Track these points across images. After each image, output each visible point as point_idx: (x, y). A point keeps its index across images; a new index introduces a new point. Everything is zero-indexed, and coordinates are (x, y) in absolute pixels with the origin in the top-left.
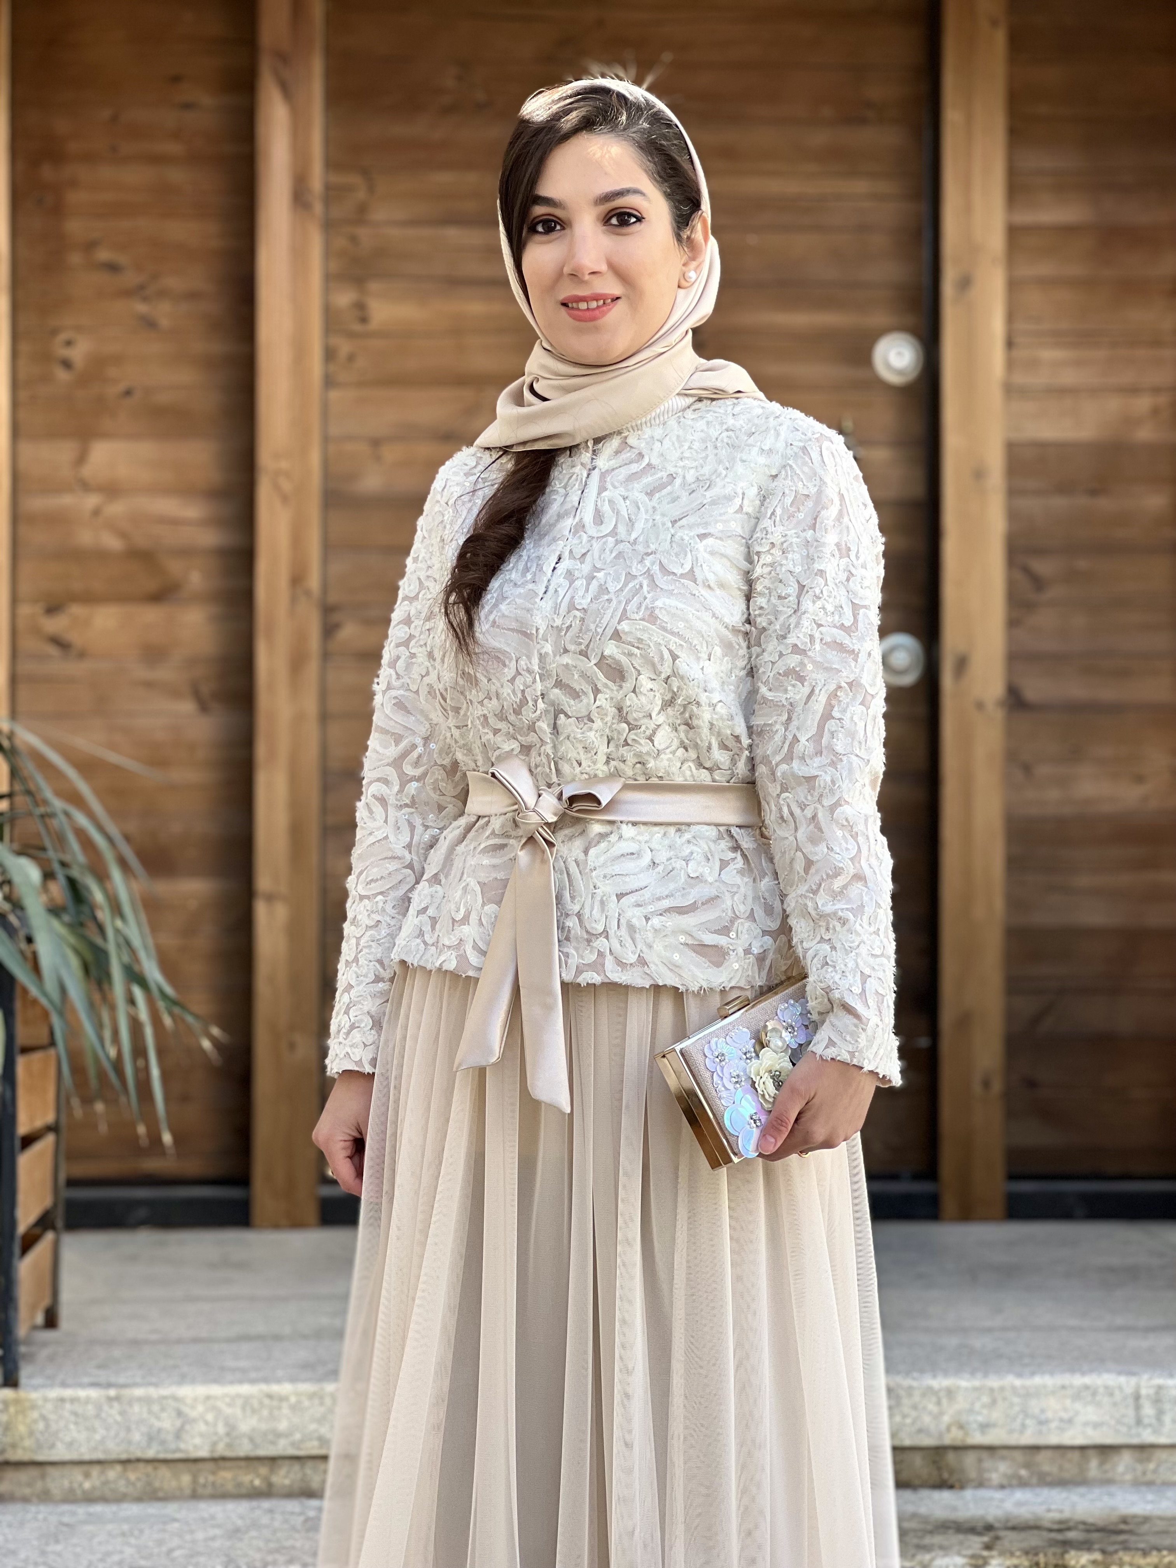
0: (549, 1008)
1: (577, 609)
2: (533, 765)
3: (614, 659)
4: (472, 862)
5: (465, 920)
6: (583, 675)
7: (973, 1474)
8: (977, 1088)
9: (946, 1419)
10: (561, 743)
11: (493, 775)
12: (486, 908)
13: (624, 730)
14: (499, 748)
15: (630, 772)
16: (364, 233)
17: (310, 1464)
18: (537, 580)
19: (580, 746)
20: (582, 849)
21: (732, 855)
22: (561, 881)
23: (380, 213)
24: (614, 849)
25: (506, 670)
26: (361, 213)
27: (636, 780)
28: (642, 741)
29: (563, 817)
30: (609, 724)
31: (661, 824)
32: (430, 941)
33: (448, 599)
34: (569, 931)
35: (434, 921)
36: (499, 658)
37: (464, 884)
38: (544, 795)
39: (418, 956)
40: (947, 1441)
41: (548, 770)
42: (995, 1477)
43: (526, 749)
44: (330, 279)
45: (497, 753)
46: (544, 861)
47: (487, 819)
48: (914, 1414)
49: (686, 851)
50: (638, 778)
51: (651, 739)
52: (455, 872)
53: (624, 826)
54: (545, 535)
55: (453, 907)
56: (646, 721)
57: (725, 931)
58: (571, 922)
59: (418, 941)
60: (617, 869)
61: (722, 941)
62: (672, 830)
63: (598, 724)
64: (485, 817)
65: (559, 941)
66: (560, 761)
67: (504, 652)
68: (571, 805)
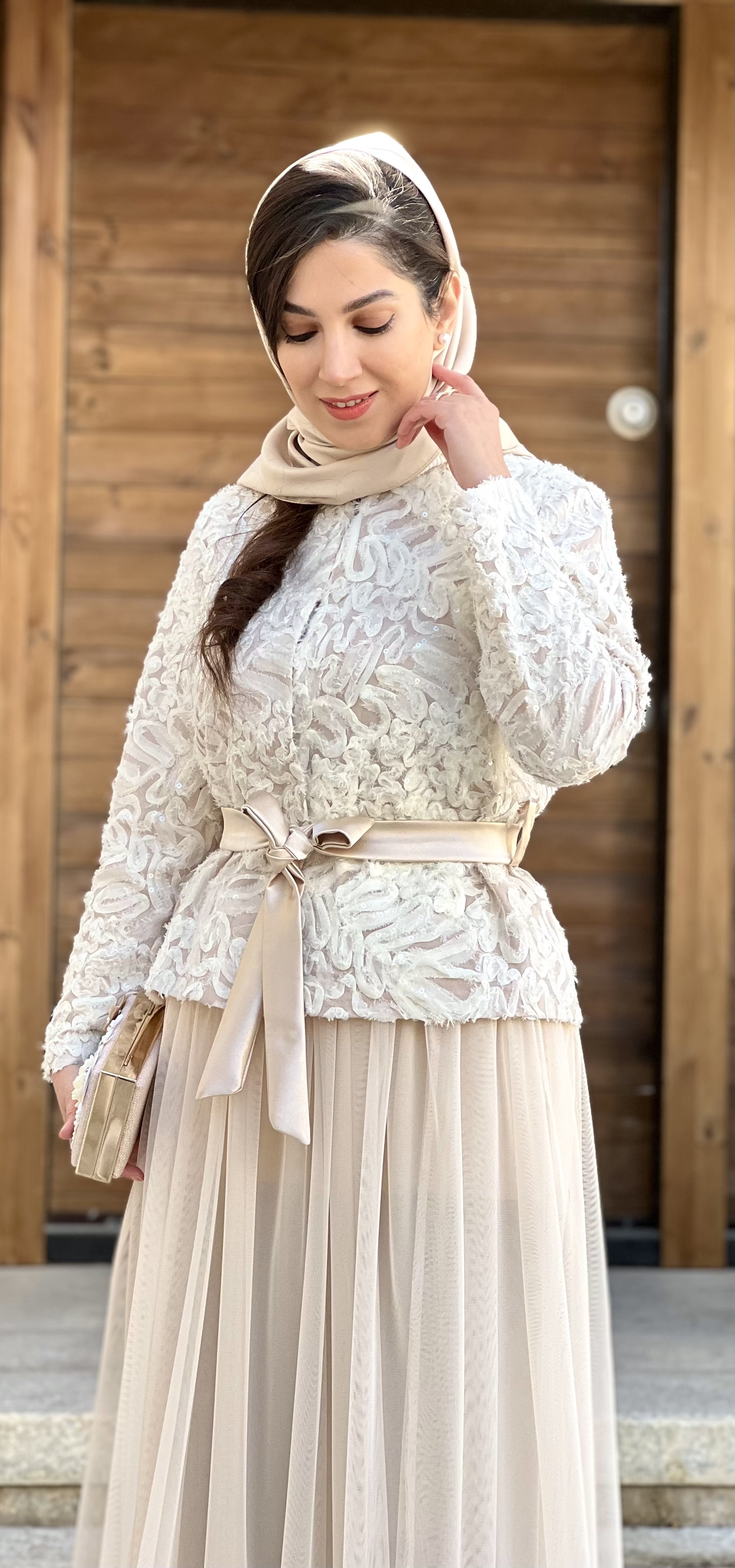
0: (292, 1042)
1: (336, 654)
2: (286, 803)
3: (371, 702)
4: (222, 895)
5: (214, 952)
6: (339, 717)
7: (691, 1513)
8: (700, 1137)
9: (666, 1458)
10: (314, 782)
11: (245, 812)
12: (234, 940)
13: (376, 770)
14: (252, 787)
15: (379, 813)
16: (107, 281)
17: (36, 1493)
18: (293, 624)
19: (331, 787)
20: (330, 886)
21: (478, 891)
22: (308, 917)
23: (122, 260)
24: (361, 887)
25: (261, 712)
26: (104, 261)
27: (384, 819)
28: (392, 782)
29: (312, 855)
30: (361, 766)
31: (408, 862)
32: (180, 972)
33: (204, 641)
34: (315, 965)
35: (185, 953)
36: (255, 701)
37: (213, 917)
38: (295, 833)
39: (169, 987)
40: (666, 1479)
41: (301, 809)
42: (713, 1517)
43: (280, 788)
44: (70, 324)
45: (251, 791)
46: (292, 897)
47: (239, 854)
48: (634, 1452)
49: (432, 888)
50: (387, 818)
51: (400, 780)
52: (206, 906)
53: (371, 865)
54: (306, 581)
55: (202, 939)
56: (396, 764)
57: (471, 964)
58: (317, 957)
59: (170, 972)
60: (363, 906)
61: (466, 974)
62: (419, 868)
63: (350, 766)
64: (238, 852)
65: (304, 975)
66: (312, 799)
67: (261, 695)
68: (320, 843)
